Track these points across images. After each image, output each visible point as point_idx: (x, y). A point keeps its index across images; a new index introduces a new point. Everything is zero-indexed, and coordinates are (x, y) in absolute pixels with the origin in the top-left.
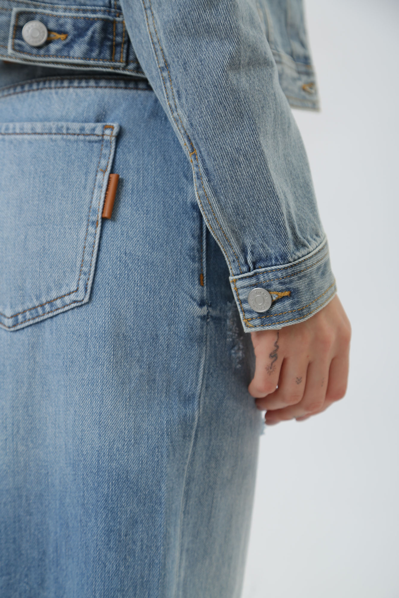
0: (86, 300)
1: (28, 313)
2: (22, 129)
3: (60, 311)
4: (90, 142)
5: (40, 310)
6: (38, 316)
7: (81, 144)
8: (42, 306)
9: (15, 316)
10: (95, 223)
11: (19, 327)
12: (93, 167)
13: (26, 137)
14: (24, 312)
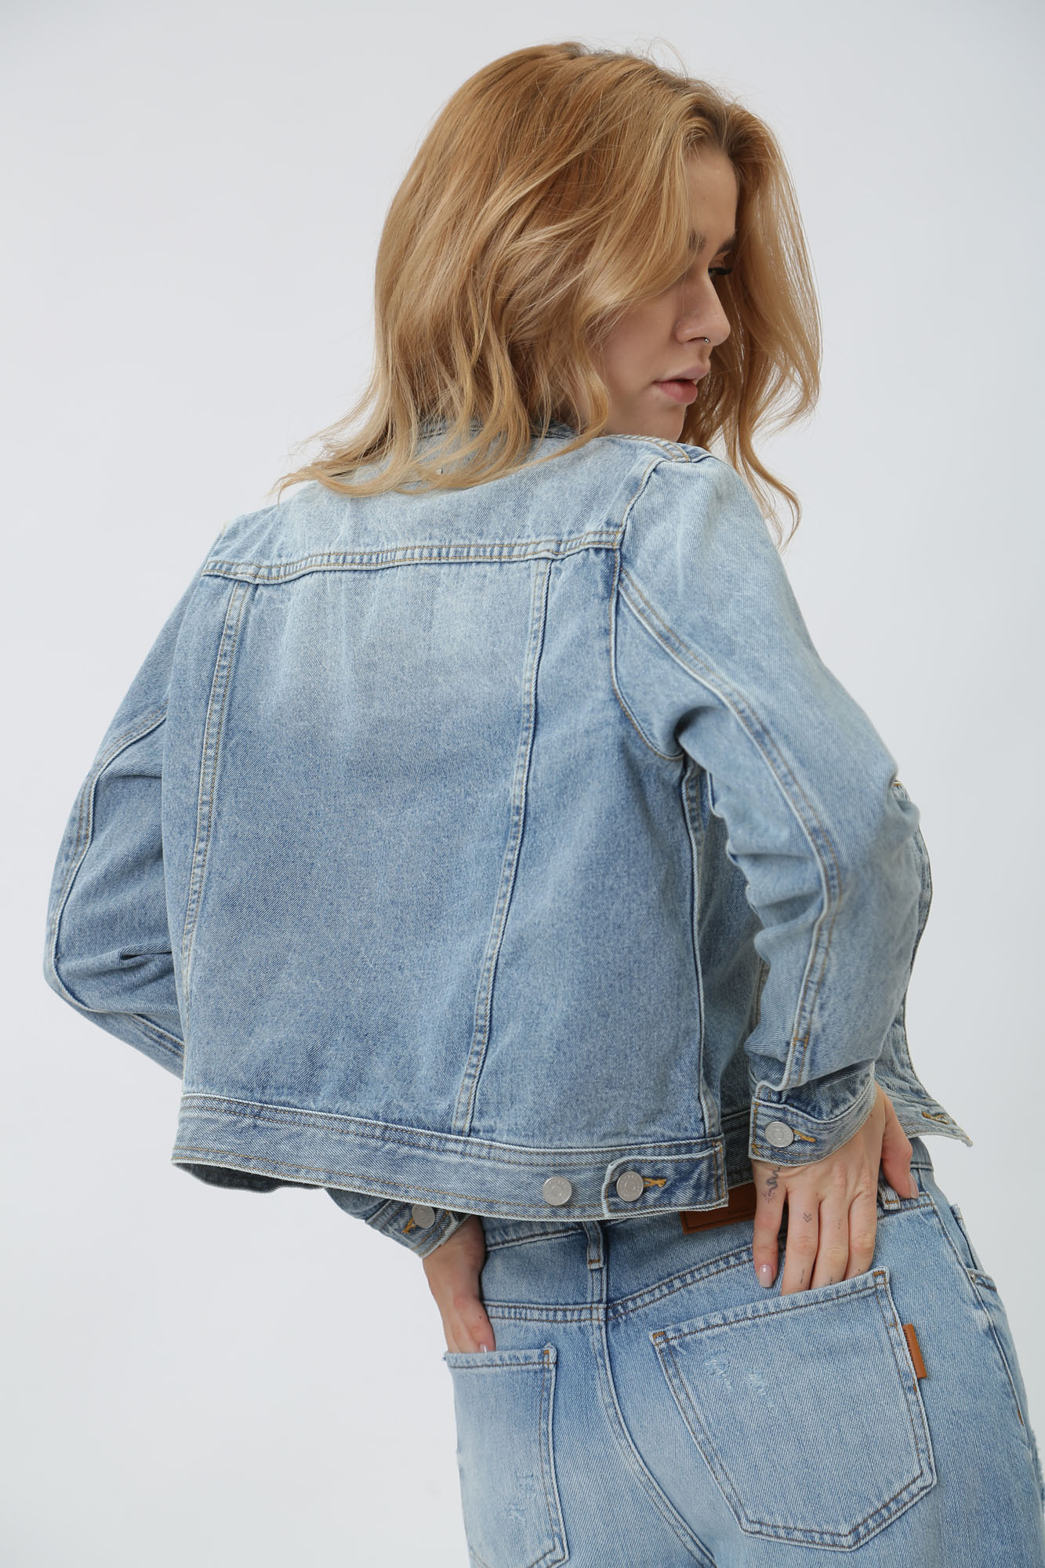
0: (935, 1482)
1: (870, 1522)
2: (777, 1306)
3: (910, 1505)
4: (864, 1297)
5: (884, 1512)
6: (885, 1520)
7: (855, 1304)
8: (886, 1506)
9: (855, 1530)
10: (912, 1389)
11: (862, 1542)
12: (880, 1325)
13: (786, 1314)
14: (865, 1521)
